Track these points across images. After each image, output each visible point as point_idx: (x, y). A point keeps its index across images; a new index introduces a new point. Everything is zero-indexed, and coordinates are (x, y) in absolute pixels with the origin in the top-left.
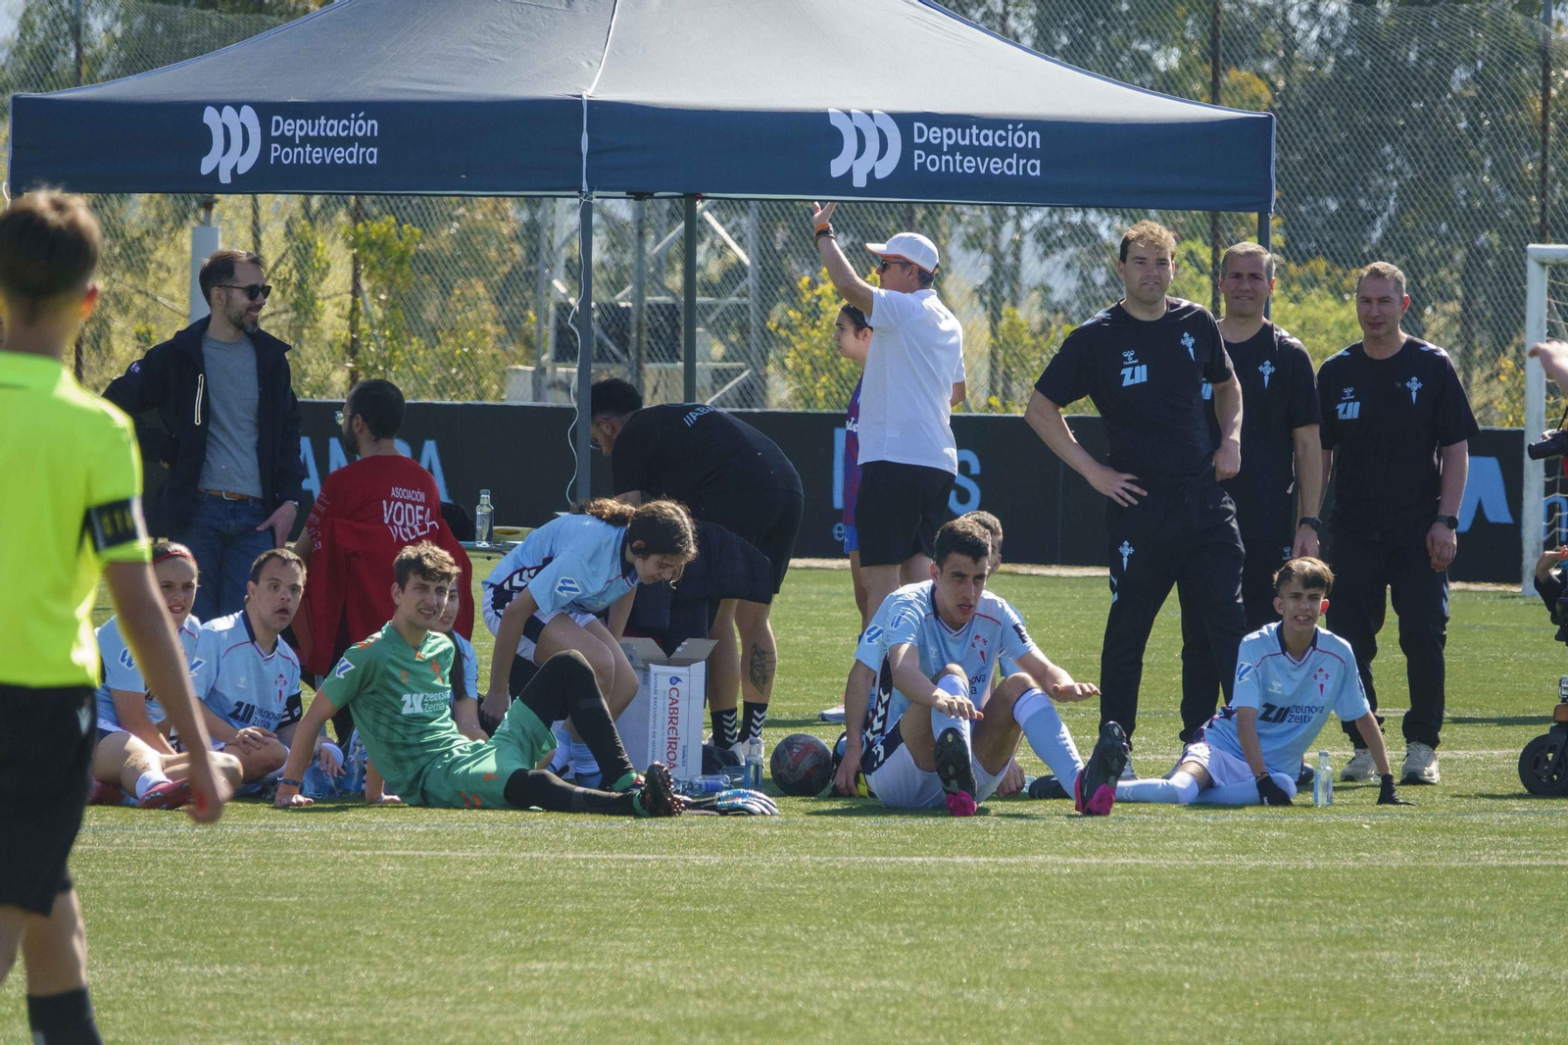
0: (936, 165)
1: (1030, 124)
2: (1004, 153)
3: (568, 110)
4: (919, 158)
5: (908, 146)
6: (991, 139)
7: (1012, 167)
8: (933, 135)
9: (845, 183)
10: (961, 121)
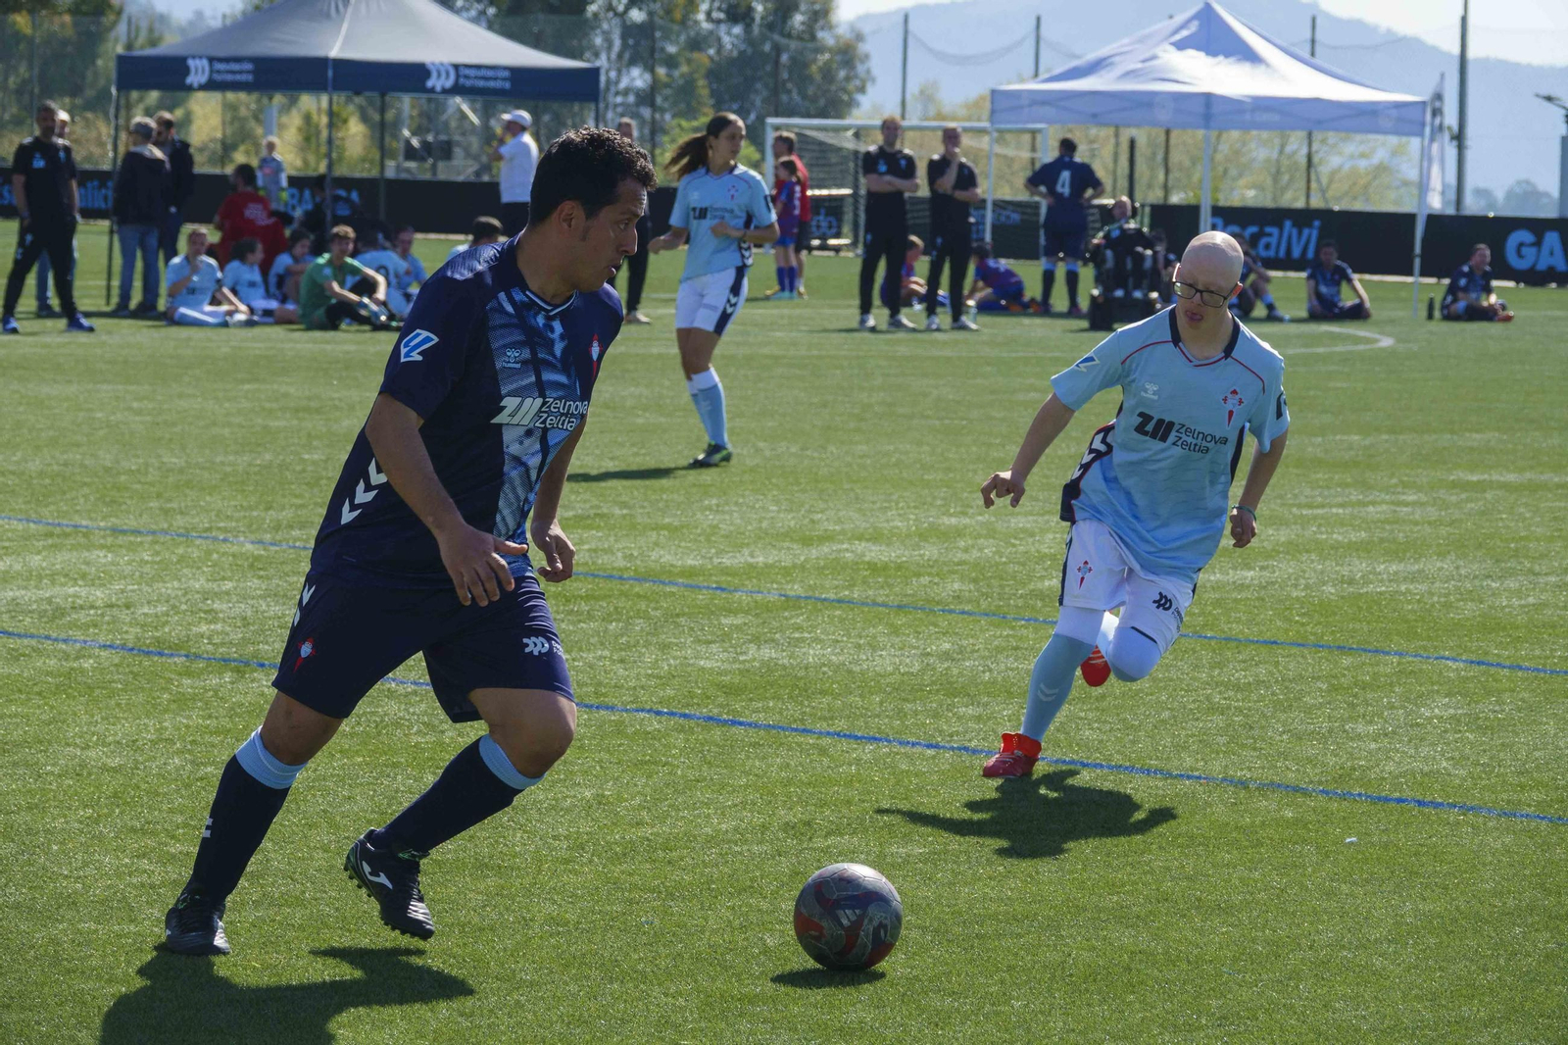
0: (468, 83)
1: (505, 68)
2: (496, 79)
3: (323, 62)
4: (462, 80)
5: (458, 76)
6: (490, 73)
7: (498, 84)
8: (467, 72)
9: (432, 90)
10: (478, 67)
